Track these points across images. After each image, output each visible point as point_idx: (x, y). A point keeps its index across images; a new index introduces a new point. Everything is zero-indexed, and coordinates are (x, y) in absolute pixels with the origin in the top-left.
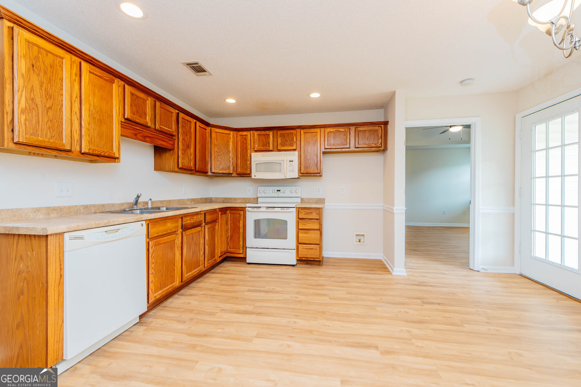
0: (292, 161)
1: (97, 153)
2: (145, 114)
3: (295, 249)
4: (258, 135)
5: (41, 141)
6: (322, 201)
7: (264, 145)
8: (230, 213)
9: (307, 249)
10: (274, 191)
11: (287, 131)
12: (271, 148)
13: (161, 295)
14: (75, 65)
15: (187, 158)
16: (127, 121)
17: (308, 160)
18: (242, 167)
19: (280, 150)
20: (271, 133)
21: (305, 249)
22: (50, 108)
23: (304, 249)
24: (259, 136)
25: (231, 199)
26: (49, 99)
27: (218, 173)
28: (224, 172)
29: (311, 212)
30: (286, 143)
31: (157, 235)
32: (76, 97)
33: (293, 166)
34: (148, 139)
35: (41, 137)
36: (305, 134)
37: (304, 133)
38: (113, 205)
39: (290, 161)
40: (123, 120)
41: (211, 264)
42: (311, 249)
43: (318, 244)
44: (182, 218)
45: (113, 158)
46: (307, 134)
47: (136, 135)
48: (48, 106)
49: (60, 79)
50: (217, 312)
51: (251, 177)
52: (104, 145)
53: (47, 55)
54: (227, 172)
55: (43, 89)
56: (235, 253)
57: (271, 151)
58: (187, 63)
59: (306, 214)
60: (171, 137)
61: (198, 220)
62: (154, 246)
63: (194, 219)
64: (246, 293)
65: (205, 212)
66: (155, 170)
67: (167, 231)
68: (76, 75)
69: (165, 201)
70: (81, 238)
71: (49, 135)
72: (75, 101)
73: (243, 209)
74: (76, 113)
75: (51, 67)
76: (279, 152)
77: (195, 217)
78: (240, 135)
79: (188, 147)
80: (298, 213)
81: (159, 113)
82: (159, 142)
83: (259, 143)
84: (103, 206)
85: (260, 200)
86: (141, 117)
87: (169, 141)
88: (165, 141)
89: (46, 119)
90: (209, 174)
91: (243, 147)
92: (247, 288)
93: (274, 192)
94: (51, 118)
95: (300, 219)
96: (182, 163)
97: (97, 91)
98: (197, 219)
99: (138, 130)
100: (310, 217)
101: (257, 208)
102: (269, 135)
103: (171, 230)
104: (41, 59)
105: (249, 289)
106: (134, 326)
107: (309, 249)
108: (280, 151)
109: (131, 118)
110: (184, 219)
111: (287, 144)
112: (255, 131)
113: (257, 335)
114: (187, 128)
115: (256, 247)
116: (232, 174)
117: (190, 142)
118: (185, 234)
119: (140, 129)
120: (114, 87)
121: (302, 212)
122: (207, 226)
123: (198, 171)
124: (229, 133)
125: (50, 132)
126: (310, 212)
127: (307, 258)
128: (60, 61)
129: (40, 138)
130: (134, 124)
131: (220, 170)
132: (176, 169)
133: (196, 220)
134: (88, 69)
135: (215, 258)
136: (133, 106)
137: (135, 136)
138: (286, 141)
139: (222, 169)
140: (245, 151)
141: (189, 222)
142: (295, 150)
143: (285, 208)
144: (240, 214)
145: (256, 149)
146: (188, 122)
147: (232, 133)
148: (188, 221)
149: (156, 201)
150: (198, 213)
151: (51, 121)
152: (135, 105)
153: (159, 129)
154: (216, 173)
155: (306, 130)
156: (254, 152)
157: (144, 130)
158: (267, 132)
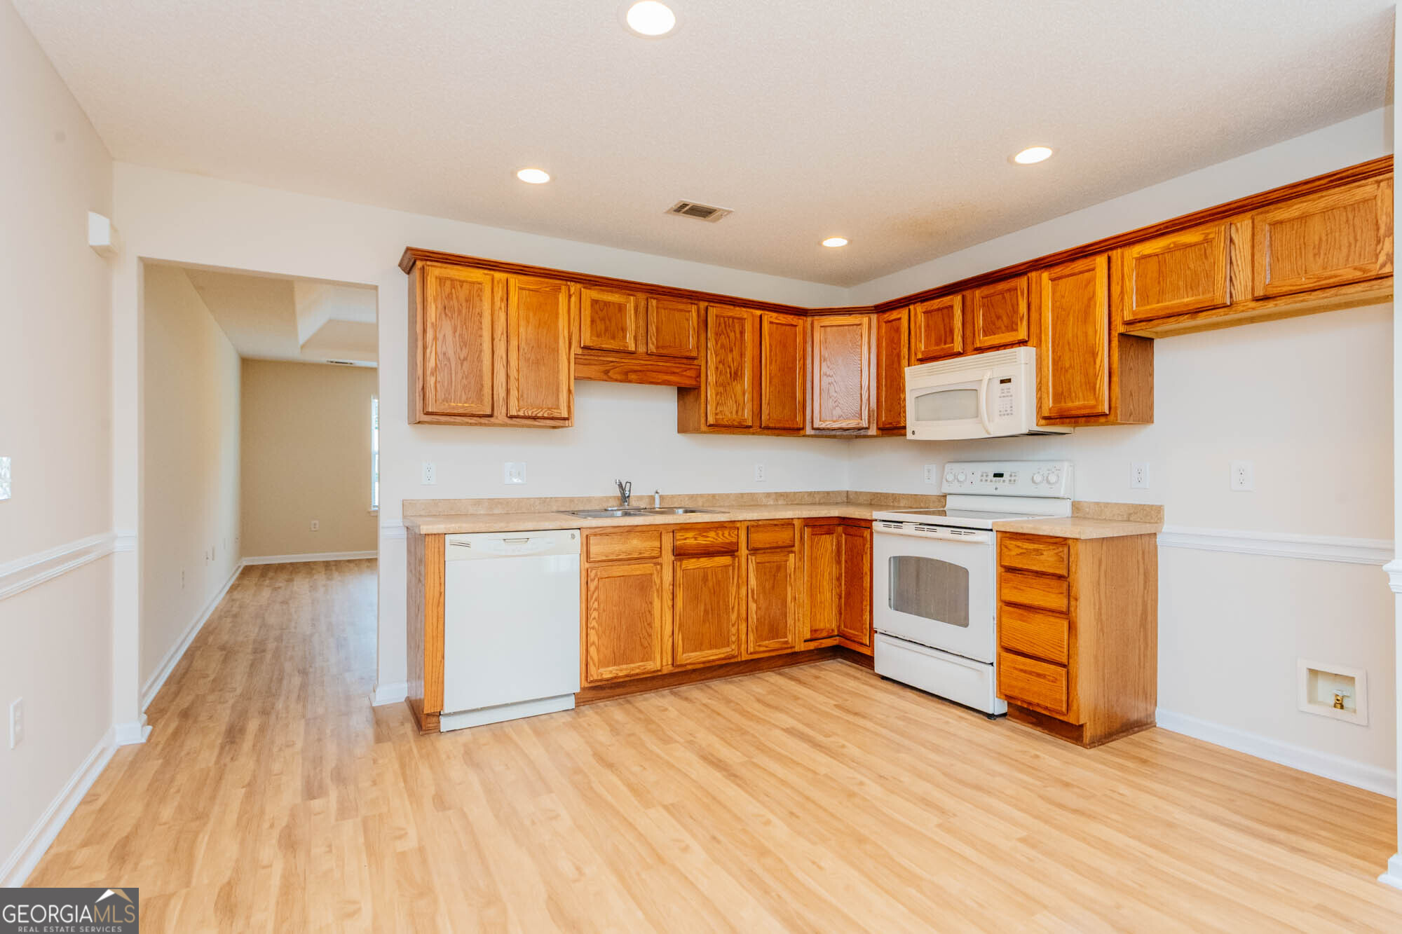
0: (1009, 381)
1: (530, 415)
2: (624, 330)
3: (992, 664)
4: (924, 313)
5: (454, 408)
6: (1153, 513)
7: (941, 340)
8: (845, 534)
9: (1025, 672)
10: (987, 476)
11: (1002, 286)
12: (958, 347)
13: (615, 675)
14: (500, 285)
15: (731, 403)
16: (586, 352)
17: (1067, 371)
18: (889, 410)
19: (980, 350)
20: (956, 300)
21: (1021, 670)
22: (465, 359)
23: (1016, 669)
24: (928, 317)
25: (886, 496)
26: (464, 348)
27: (828, 429)
28: (844, 425)
29: (1038, 550)
30: (999, 323)
31: (604, 558)
32: (502, 334)
33: (1011, 396)
34: (632, 377)
35: (454, 402)
36: (1056, 282)
37: (1053, 280)
38: (589, 500)
39: (1002, 382)
40: (580, 351)
41: (765, 649)
42: (1039, 675)
43: (1064, 666)
44: (673, 532)
45: (558, 421)
46: (1061, 282)
47: (606, 372)
48: (462, 358)
49: (479, 314)
50: (678, 742)
51: (906, 435)
52: (543, 401)
53: (461, 287)
54: (852, 423)
55: (457, 334)
56: (854, 641)
57: (959, 354)
58: (676, 208)
59: (1021, 554)
60: (689, 362)
61: (722, 541)
62: (597, 579)
63: (708, 537)
64: (778, 732)
65: (749, 523)
66: (679, 432)
67: (629, 554)
68: (502, 300)
69: (702, 496)
70: (467, 545)
71: (464, 398)
72: (500, 340)
73: (868, 524)
74: (502, 358)
75: (467, 301)
76: (979, 353)
77: (712, 534)
78: (886, 322)
79: (736, 375)
80: (1001, 548)
81: (655, 320)
82: (660, 376)
83: (927, 337)
84: (572, 500)
85: (951, 502)
86: (613, 338)
87: (686, 371)
88: (674, 373)
89: (460, 376)
90: (809, 431)
91: (892, 351)
92: (791, 722)
93: (984, 478)
94: (466, 373)
95: (1009, 571)
96: (716, 414)
97: (531, 315)
98: (719, 539)
99: (612, 362)
100: (1034, 565)
101: (896, 524)
102: (952, 307)
103: (640, 553)
104: (454, 296)
105: (793, 728)
106: (564, 714)
107: (1031, 673)
108: (983, 353)
109: (592, 345)
110: (678, 536)
111: (999, 328)
112: (919, 303)
113: (672, 805)
114: (732, 335)
115: (895, 635)
116: (867, 428)
117: (741, 365)
118: (681, 566)
119: (614, 360)
120: (560, 299)
121: (1010, 547)
122: (753, 558)
123: (767, 428)
124: (859, 323)
125: (465, 393)
126: (1034, 550)
127: (1030, 704)
128: (479, 288)
129: (453, 404)
130: (600, 353)
131: (834, 422)
132: (703, 428)
133: (716, 539)
134: (517, 285)
135: (786, 639)
136: (598, 321)
137: (606, 376)
138: (999, 317)
139: (840, 417)
140: (896, 365)
141: (692, 541)
142: (1023, 343)
143: (963, 530)
144: (863, 537)
145: (920, 356)
146: (735, 321)
147: (865, 320)
148: (690, 540)
149: (679, 495)
150: (725, 525)
151: (466, 378)
152: (603, 319)
153: (655, 351)
154: (824, 429)
155: (1057, 271)
156: (916, 363)
157: (623, 360)
158: (946, 300)
